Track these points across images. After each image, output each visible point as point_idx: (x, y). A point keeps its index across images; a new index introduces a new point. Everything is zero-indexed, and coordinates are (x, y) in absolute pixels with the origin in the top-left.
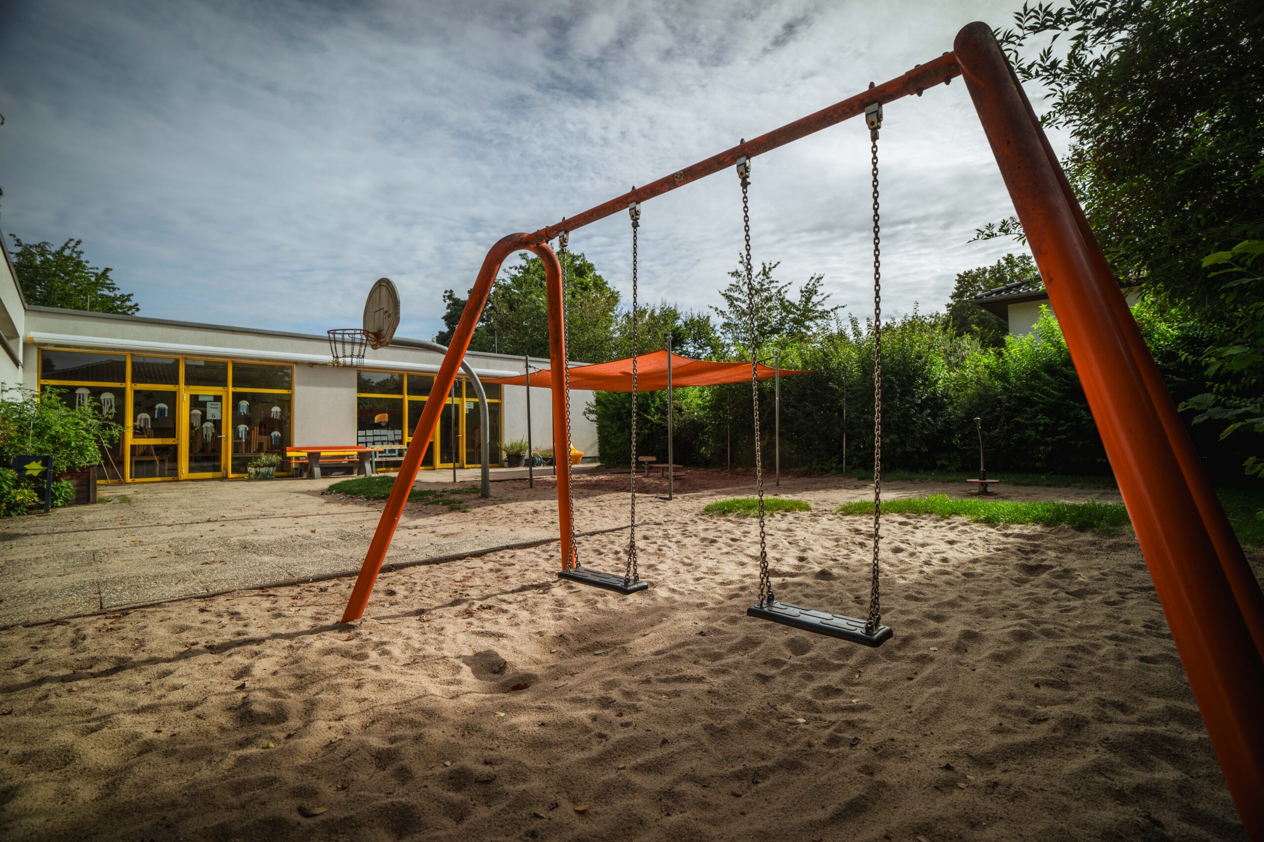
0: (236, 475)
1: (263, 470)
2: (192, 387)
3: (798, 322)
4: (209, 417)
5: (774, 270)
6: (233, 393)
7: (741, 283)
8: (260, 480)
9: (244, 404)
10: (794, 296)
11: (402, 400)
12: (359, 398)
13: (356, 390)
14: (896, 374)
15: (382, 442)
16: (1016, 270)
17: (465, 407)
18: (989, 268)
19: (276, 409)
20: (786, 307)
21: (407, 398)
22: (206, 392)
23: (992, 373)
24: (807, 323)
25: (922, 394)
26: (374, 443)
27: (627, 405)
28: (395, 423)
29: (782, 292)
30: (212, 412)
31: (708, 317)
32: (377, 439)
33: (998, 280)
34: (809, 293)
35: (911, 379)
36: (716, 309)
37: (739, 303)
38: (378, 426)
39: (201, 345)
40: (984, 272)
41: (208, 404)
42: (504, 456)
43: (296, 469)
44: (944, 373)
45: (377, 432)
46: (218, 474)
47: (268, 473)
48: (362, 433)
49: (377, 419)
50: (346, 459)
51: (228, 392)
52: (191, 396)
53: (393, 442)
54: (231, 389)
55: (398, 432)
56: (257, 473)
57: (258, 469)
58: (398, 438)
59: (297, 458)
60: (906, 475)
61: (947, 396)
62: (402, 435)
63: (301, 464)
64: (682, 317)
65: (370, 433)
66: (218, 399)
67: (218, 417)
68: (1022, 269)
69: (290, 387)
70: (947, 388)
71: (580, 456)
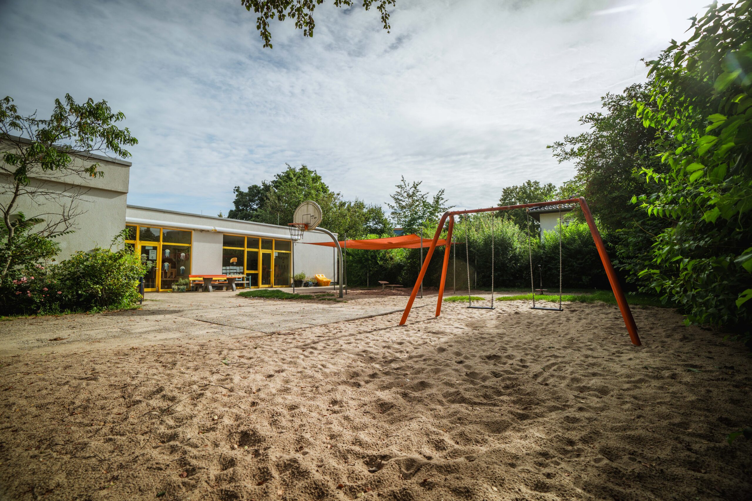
0: (163, 290)
1: (182, 287)
2: (142, 242)
3: (432, 214)
4: (150, 258)
5: (419, 185)
6: (163, 245)
7: (403, 192)
8: (180, 292)
9: (168, 251)
10: (430, 200)
11: (243, 251)
12: (224, 249)
13: (222, 244)
14: (500, 245)
15: (234, 273)
16: (532, 188)
17: (274, 255)
18: (519, 187)
19: (183, 254)
20: (426, 205)
21: (246, 250)
22: (149, 244)
23: (539, 247)
24: (437, 214)
25: (510, 254)
26: (230, 273)
27: (366, 256)
28: (240, 263)
29: (424, 197)
30: (152, 255)
31: (380, 208)
32: (232, 271)
33: (523, 193)
34: (437, 199)
35: (506, 248)
36: (389, 205)
37: (401, 202)
38: (232, 264)
39: (148, 219)
40: (516, 188)
41: (150, 251)
42: (292, 281)
43: (193, 287)
44: (519, 246)
45: (231, 267)
46: (154, 289)
47: (184, 289)
48: (224, 268)
49: (232, 261)
50: (217, 282)
51: (160, 245)
52: (142, 246)
53: (239, 273)
54: (162, 243)
55: (242, 268)
56: (179, 289)
57: (179, 287)
58: (242, 271)
59: (194, 281)
60: (506, 289)
61: (520, 255)
62: (244, 269)
63: (197, 284)
64: (366, 207)
65: (228, 268)
66: (155, 248)
67: (155, 258)
68: (535, 188)
69: (190, 243)
70: (520, 252)
71: (329, 282)
